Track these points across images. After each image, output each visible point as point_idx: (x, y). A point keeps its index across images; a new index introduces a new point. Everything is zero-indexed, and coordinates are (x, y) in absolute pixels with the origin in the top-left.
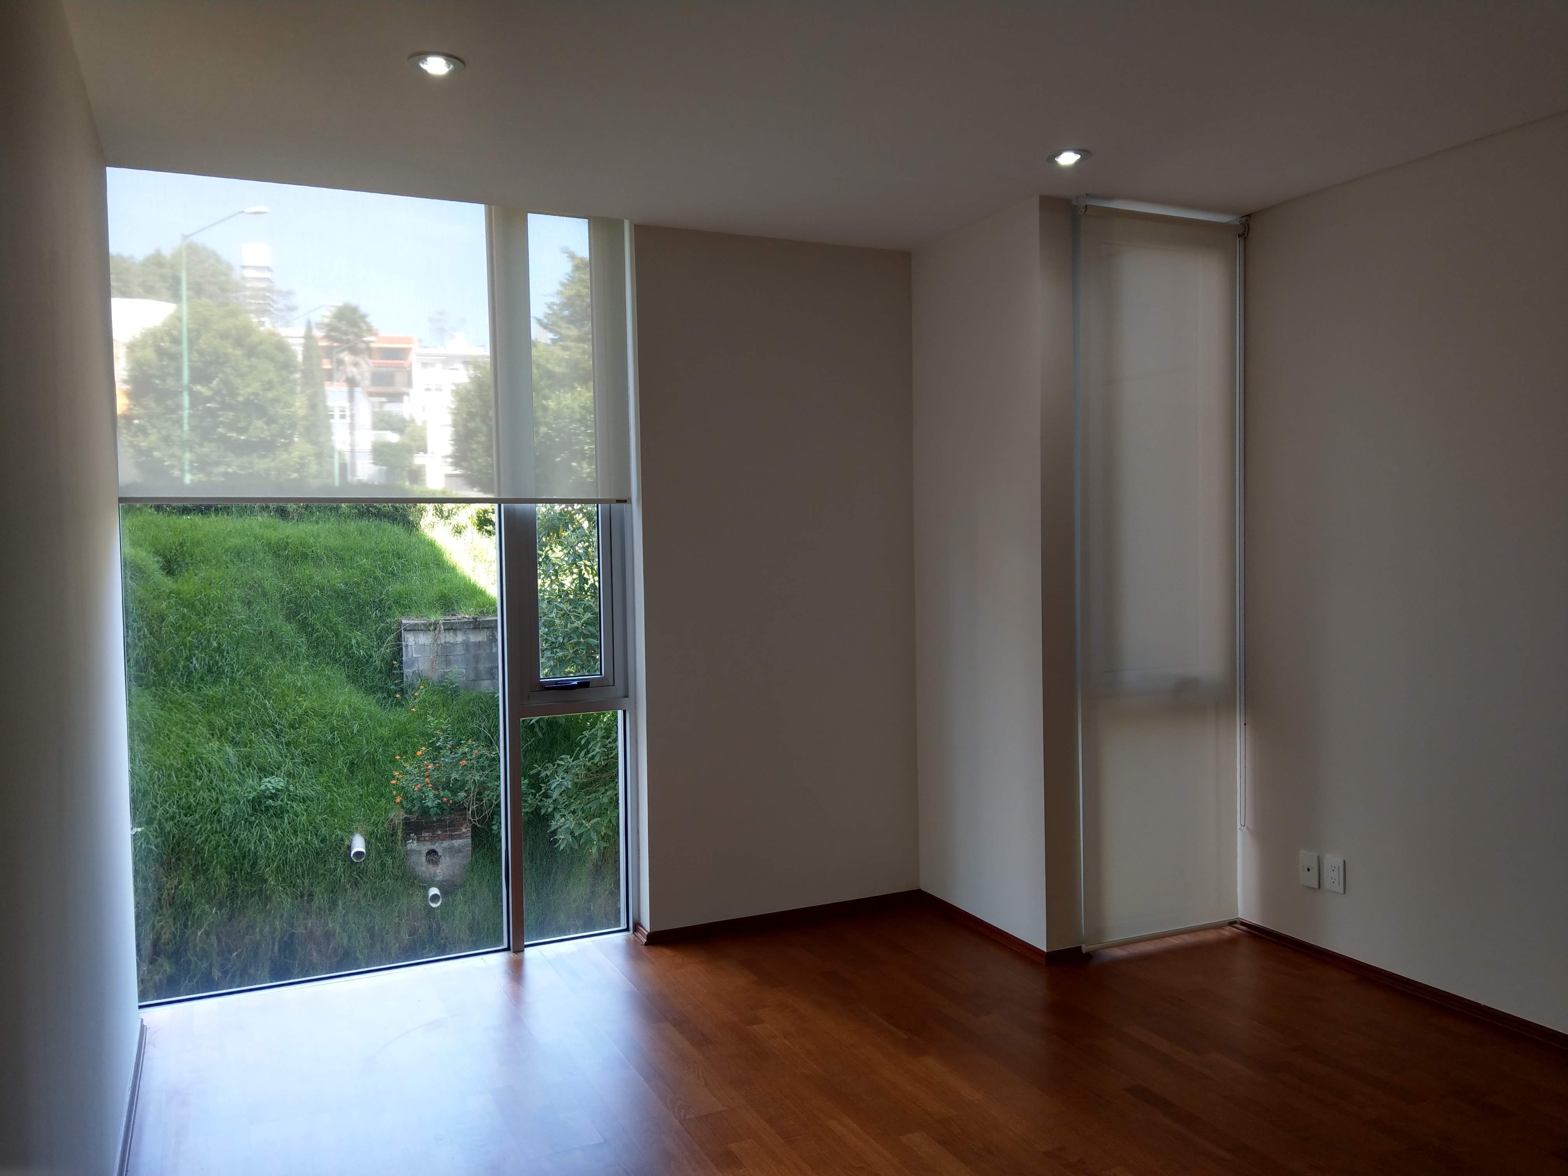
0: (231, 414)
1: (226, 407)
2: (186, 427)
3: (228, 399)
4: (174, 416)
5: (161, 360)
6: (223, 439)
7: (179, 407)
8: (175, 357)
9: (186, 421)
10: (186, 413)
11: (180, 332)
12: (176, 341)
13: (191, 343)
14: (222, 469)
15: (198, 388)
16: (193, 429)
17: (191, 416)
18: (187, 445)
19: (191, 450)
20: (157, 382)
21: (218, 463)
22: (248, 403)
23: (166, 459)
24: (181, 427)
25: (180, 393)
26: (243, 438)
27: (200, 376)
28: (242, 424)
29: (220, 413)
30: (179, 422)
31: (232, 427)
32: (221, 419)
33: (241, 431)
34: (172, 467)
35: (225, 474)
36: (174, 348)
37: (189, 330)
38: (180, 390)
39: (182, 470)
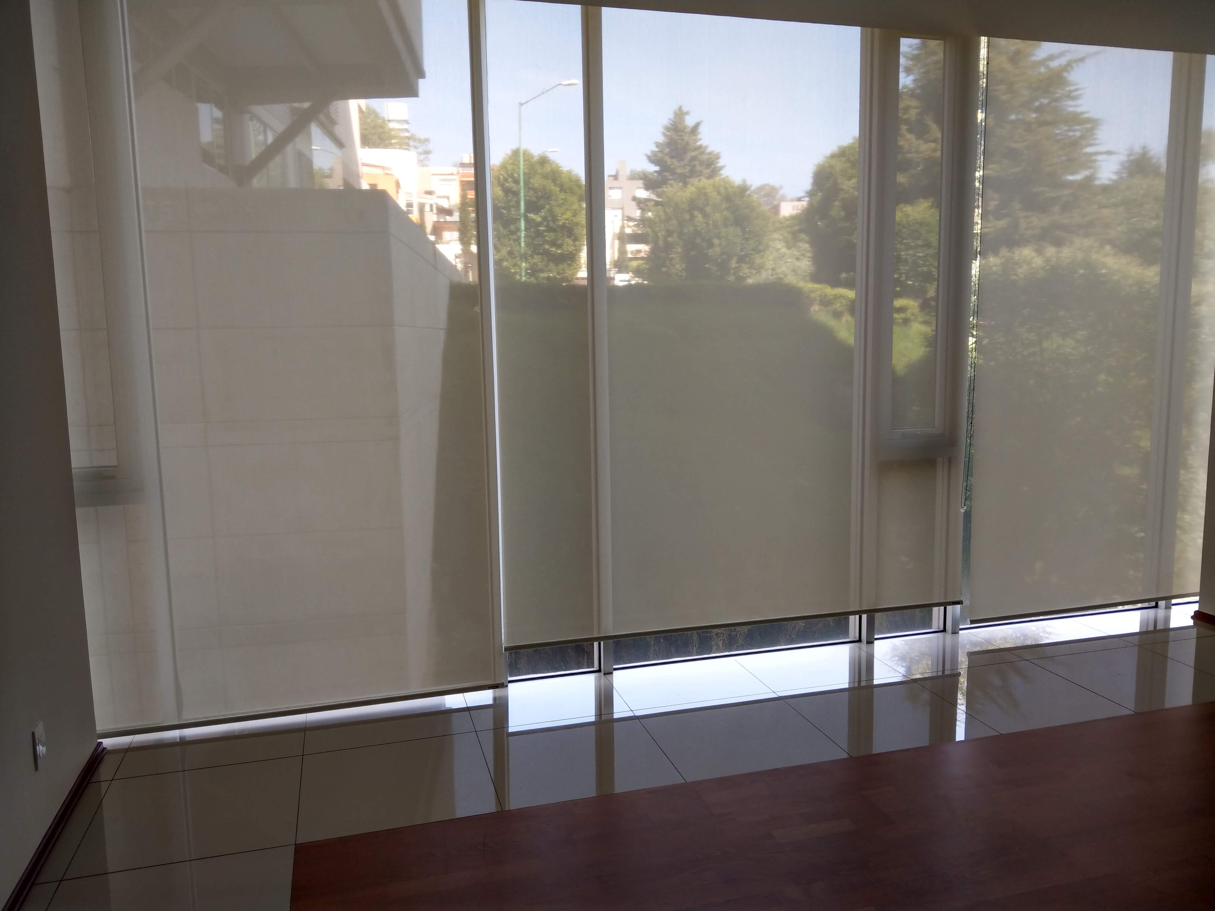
0: (552, 234)
1: (550, 229)
2: (523, 245)
3: (551, 224)
4: (515, 237)
5: (506, 196)
6: (547, 253)
7: (518, 229)
8: (516, 194)
9: (523, 240)
10: (523, 234)
11: (519, 175)
12: (517, 182)
13: (527, 183)
14: (545, 275)
15: (531, 216)
16: (527, 245)
17: (526, 236)
18: (524, 257)
19: (526, 261)
20: (504, 212)
21: (542, 271)
22: (563, 227)
23: (511, 267)
24: (520, 244)
25: (519, 220)
26: (559, 252)
27: (532, 207)
28: (559, 242)
29: (545, 234)
30: (518, 240)
31: (553, 244)
32: (547, 238)
33: (559, 246)
34: (515, 273)
35: (549, 278)
36: (515, 188)
37: (524, 173)
38: (519, 217)
39: (521, 275)
